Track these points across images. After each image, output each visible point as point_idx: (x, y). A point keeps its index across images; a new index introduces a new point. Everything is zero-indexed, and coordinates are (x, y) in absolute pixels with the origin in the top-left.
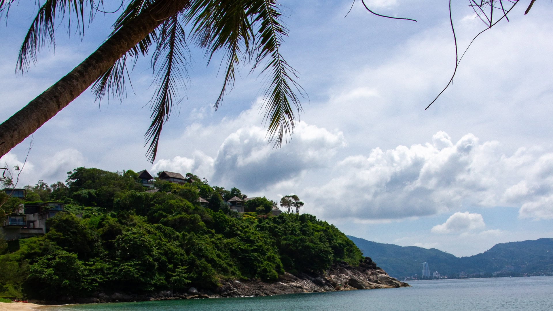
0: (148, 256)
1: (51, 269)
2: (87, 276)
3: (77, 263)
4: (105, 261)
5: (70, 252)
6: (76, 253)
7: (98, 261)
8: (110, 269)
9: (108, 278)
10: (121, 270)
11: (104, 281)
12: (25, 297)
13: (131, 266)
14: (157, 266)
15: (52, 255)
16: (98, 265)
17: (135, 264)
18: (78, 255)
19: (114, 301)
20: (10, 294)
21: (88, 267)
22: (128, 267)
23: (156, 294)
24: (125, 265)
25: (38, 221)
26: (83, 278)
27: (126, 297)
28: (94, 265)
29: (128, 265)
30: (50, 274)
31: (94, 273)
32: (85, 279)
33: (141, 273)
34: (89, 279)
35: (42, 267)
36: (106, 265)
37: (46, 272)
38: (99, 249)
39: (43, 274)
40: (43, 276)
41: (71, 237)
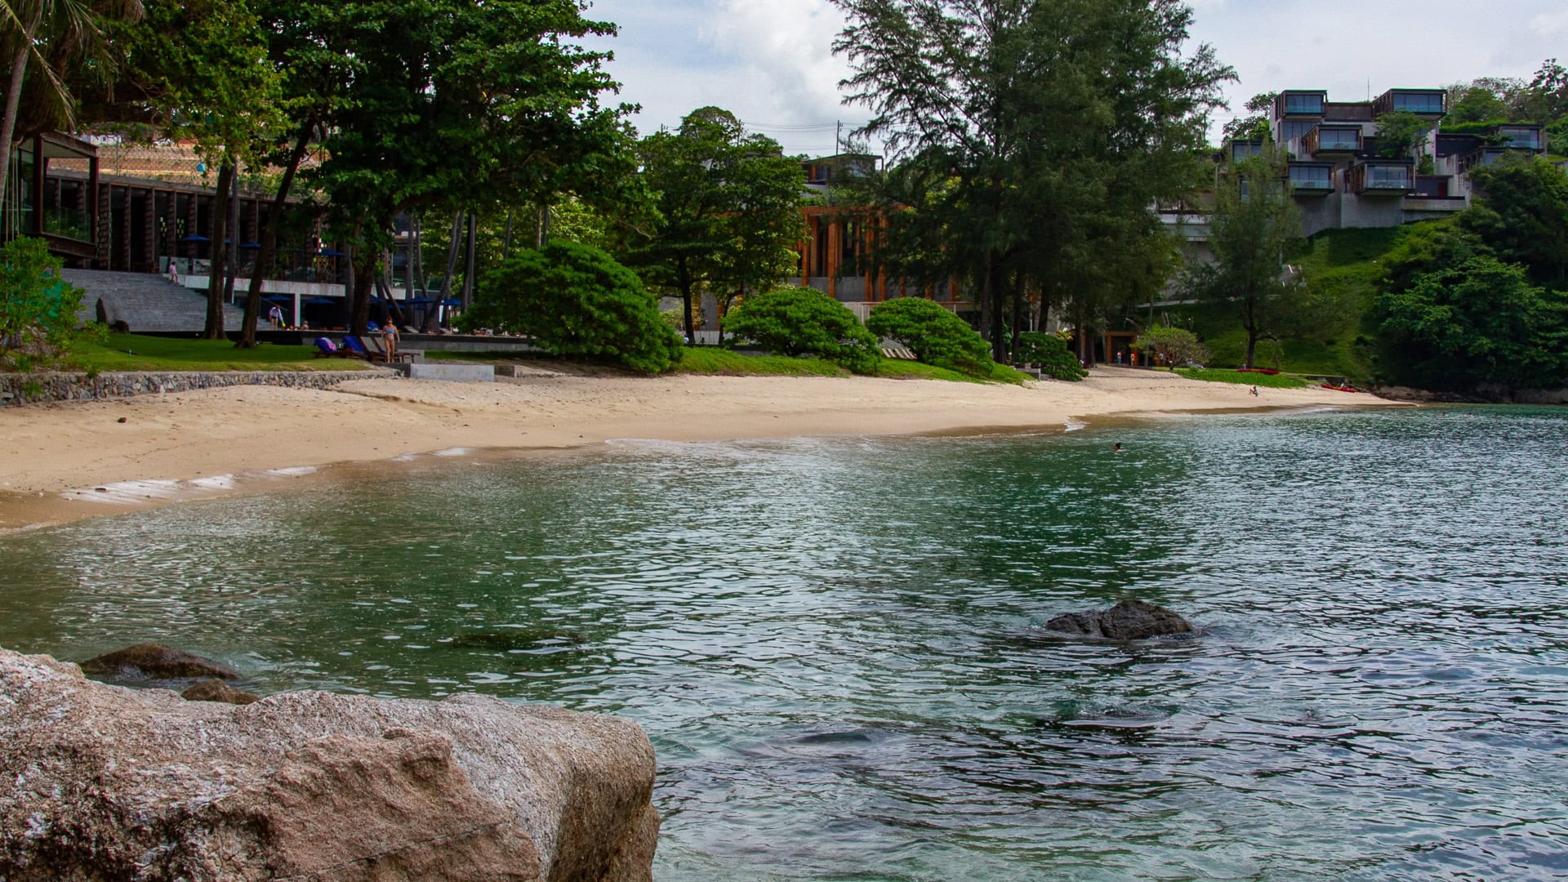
1: (1446, 307)
2: (1550, 329)
3: (1519, 291)
5: (1509, 260)
6: (1523, 265)
12: (1377, 378)
15: (1460, 269)
18: (1526, 272)
20: (1337, 368)
21: (1557, 305)
25: (1456, 177)
26: (1537, 336)
30: (1438, 322)
32: (1542, 338)
34: (1554, 338)
35: (1422, 301)
37: (1429, 313)
39: (1421, 319)
40: (1420, 326)
41: (1523, 221)
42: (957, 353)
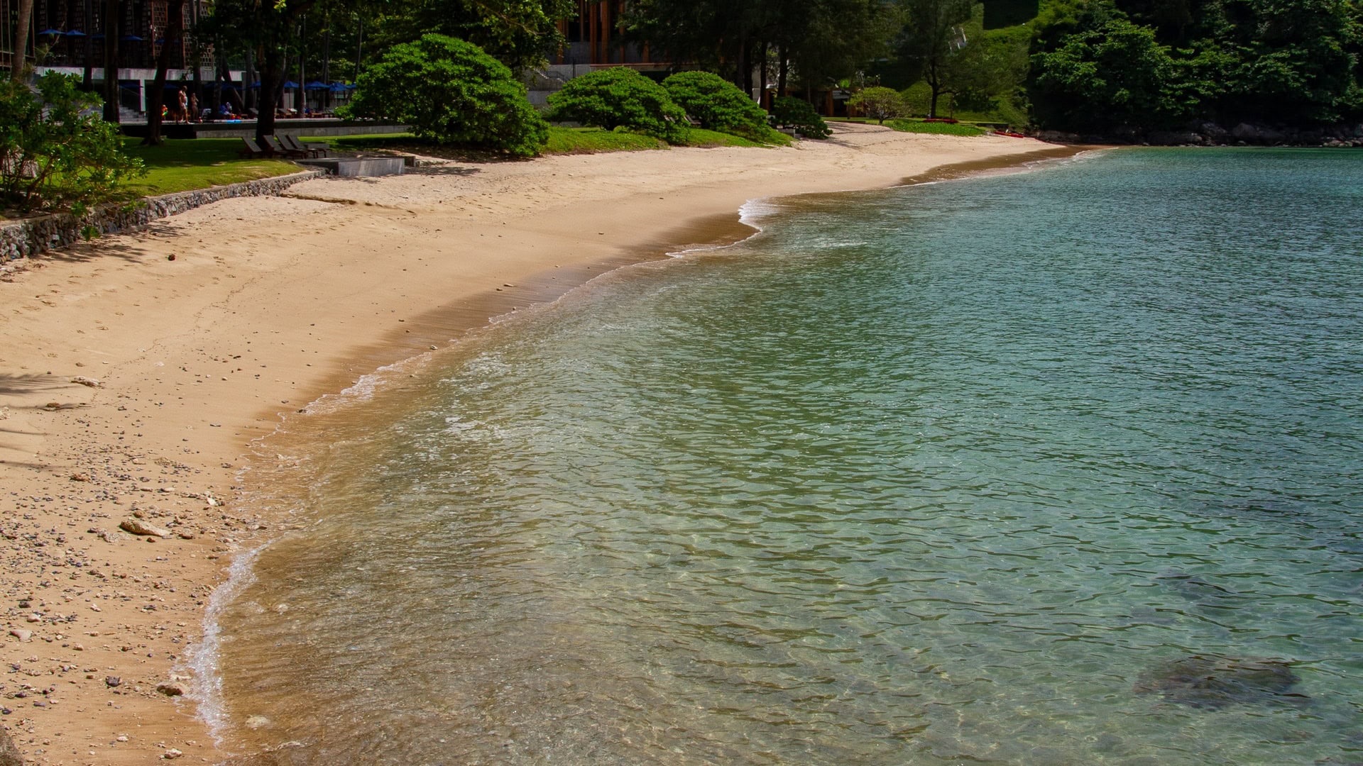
0: (1328, 39)
1: (1091, 64)
2: (1177, 81)
3: (1152, 50)
4: (1225, 47)
5: (1140, 22)
6: (1153, 27)
7: (1208, 46)
8: (1235, 66)
9: (1227, 88)
10: (1259, 70)
11: (1216, 94)
12: (1032, 123)
13: (1283, 60)
14: (1354, 62)
15: (1101, 31)
16: (1207, 57)
17: (1293, 55)
18: (1157, 33)
19: (1234, 142)
20: (1001, 116)
21: (1182, 61)
22: (1277, 63)
23: (1346, 129)
24: (1269, 58)
26: (1166, 87)
27: (1270, 134)
28: (1197, 54)
29: (1276, 58)
30: (1085, 75)
31: (1196, 75)
33: (1308, 78)
34: (1180, 89)
35: (1071, 58)
36: (1225, 58)
37: (1078, 69)
38: (1216, 19)
39: (1071, 74)
40: (1071, 79)
42: (740, 120)
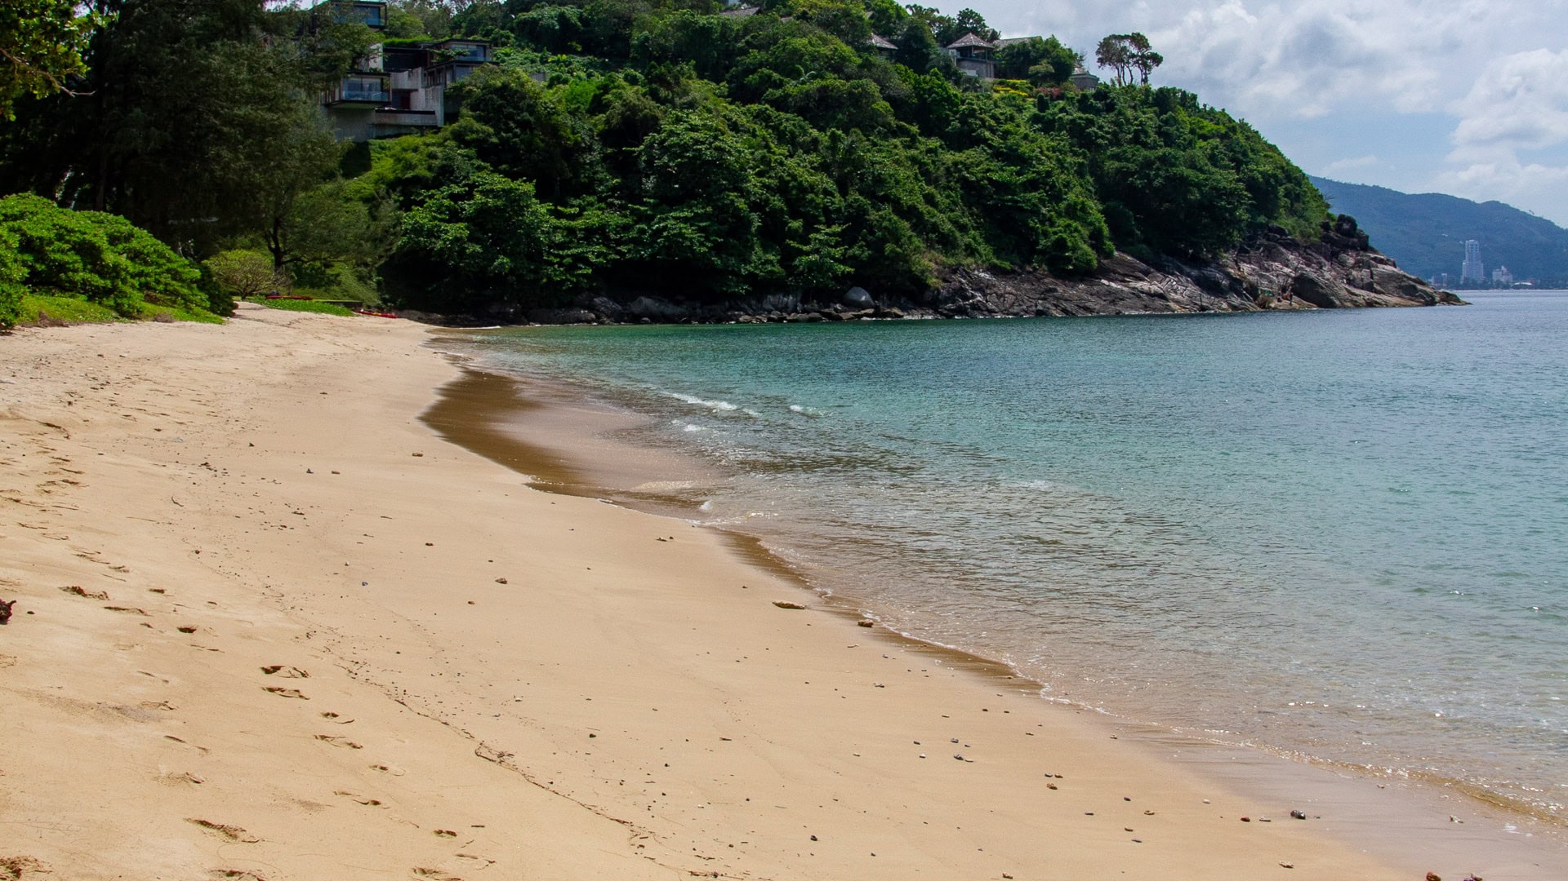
0: (733, 195)
1: (462, 225)
2: (562, 246)
3: (534, 208)
4: (611, 205)
5: (514, 177)
6: (531, 182)
7: (591, 204)
8: (626, 228)
9: (619, 253)
10: (659, 232)
11: (608, 261)
12: (385, 301)
13: (685, 220)
14: (757, 224)
15: (465, 186)
16: (593, 217)
17: (696, 214)
18: (536, 186)
19: (636, 319)
20: (345, 292)
21: (564, 222)
22: (677, 223)
23: (753, 302)
24: (667, 218)
25: (422, 92)
26: (549, 254)
27: (670, 309)
28: (579, 215)
29: (675, 218)
30: (457, 240)
31: (581, 239)
32: (556, 256)
33: (714, 242)
34: (568, 256)
35: (435, 218)
36: (614, 219)
37: (446, 232)
38: (596, 173)
39: (438, 238)
40: (439, 244)
41: (516, 135)
